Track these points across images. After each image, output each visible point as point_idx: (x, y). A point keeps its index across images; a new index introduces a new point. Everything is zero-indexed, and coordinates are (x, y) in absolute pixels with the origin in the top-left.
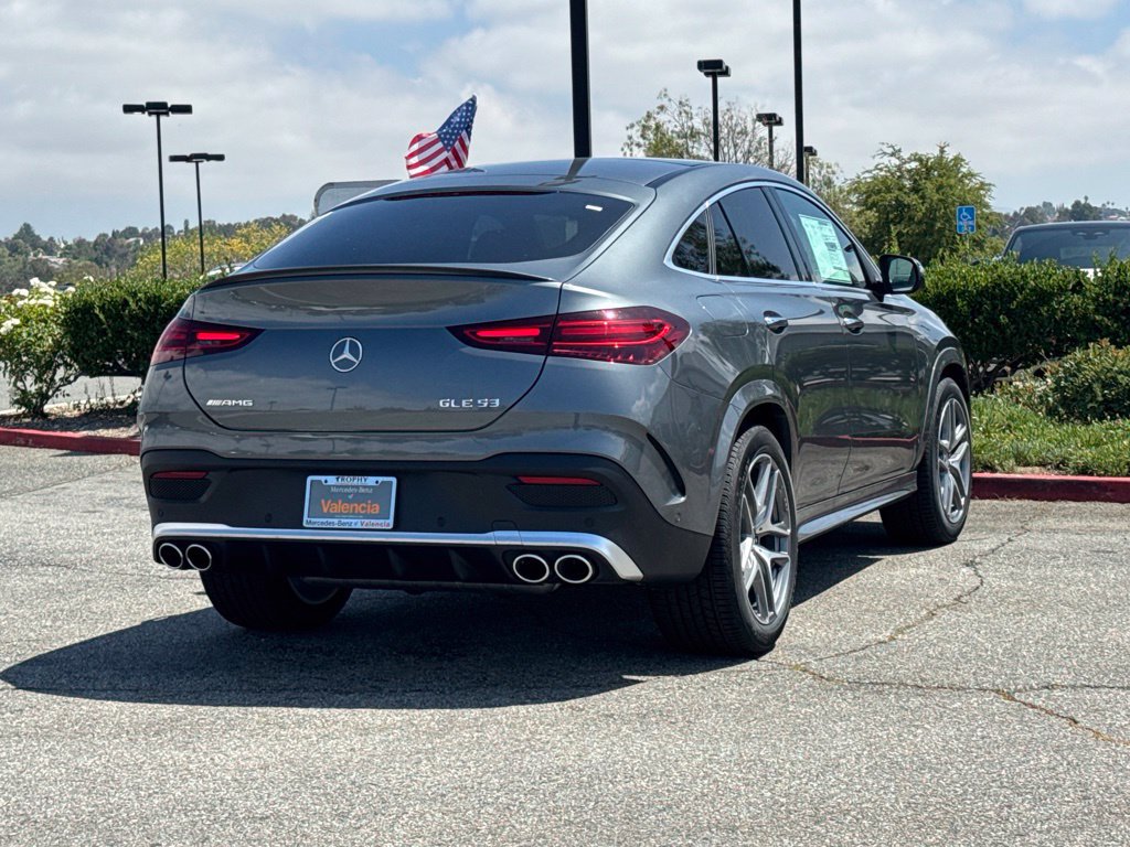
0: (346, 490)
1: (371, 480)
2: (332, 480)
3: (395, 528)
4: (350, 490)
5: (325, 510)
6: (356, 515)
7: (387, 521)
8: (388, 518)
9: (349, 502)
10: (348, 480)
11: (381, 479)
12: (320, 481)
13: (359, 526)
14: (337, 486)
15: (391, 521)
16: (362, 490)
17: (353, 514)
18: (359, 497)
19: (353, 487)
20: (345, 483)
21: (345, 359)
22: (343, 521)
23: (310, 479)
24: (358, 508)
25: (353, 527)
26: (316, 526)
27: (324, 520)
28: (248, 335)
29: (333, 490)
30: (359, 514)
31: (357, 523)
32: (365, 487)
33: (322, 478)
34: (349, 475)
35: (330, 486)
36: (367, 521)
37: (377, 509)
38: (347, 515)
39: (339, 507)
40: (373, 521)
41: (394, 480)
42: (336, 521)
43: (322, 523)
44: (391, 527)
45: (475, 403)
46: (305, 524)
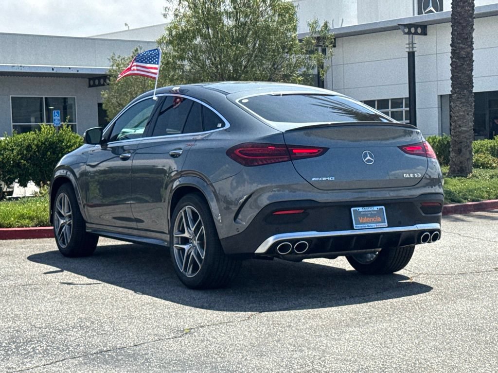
0: (367, 213)
1: (375, 208)
2: (361, 209)
3: (389, 226)
4: (369, 213)
5: (361, 221)
6: (374, 223)
7: (385, 224)
8: (385, 222)
9: (370, 217)
10: (367, 209)
11: (379, 207)
12: (356, 210)
13: (375, 227)
14: (364, 212)
15: (386, 224)
16: (372, 212)
17: (372, 222)
18: (373, 215)
19: (369, 211)
20: (366, 210)
21: (369, 159)
22: (369, 225)
23: (352, 209)
24: (373, 220)
25: (373, 227)
26: (359, 228)
27: (362, 225)
28: (322, 150)
29: (362, 213)
30: (374, 222)
31: (374, 225)
32: (373, 211)
33: (357, 209)
34: (367, 206)
35: (360, 212)
36: (378, 224)
37: (380, 219)
38: (370, 223)
39: (365, 220)
40: (380, 224)
41: (383, 207)
42: (366, 225)
43: (361, 227)
44: (387, 226)
45: (414, 175)
46: (355, 228)
